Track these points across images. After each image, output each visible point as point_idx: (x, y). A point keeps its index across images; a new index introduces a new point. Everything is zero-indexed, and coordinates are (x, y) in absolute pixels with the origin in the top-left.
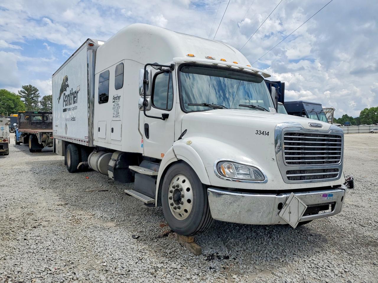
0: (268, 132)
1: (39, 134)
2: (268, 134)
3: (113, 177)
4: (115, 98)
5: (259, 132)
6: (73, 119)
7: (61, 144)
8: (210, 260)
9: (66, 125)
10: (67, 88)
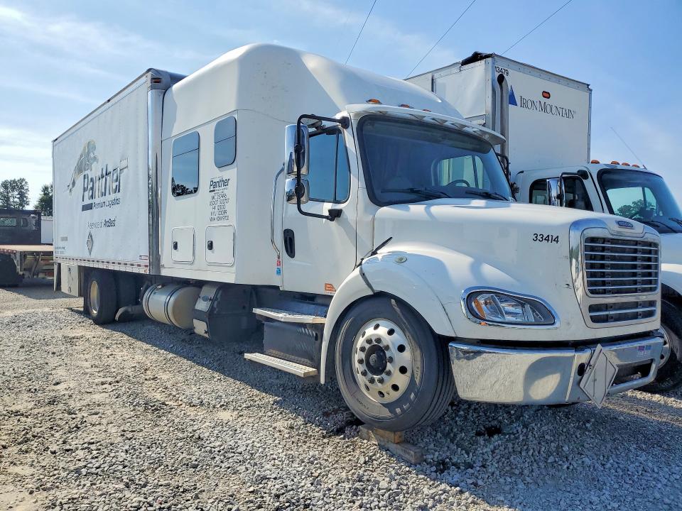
0: (558, 237)
1: (18, 255)
2: (556, 239)
3: (206, 332)
4: (214, 184)
5: (539, 238)
6: (110, 223)
7: (75, 273)
8: (442, 471)
9: (90, 236)
10: (94, 165)
